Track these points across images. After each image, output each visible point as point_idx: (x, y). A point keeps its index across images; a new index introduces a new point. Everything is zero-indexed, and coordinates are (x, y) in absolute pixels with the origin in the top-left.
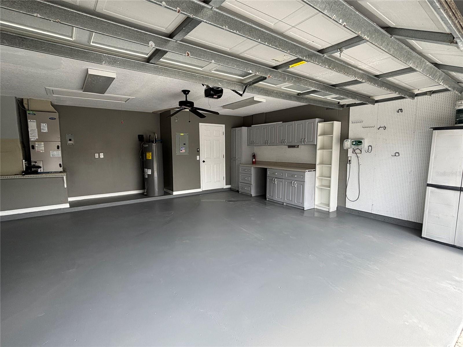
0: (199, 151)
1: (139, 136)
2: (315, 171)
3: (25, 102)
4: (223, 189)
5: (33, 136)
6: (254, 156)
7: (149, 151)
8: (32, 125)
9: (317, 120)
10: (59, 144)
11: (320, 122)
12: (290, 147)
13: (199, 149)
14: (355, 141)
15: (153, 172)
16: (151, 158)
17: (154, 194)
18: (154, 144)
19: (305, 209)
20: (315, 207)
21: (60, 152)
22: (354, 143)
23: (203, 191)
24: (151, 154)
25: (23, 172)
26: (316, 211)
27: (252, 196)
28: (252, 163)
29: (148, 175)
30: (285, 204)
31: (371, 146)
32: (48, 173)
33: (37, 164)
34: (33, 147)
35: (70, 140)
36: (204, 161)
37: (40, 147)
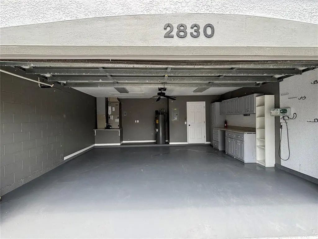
0: (186, 119)
1: (156, 111)
2: (256, 133)
3: (108, 99)
4: (204, 144)
5: (110, 113)
6: (226, 122)
7: (157, 119)
8: (110, 108)
9: (255, 95)
10: (118, 116)
11: (257, 96)
12: (245, 115)
13: (186, 117)
14: (282, 110)
15: (159, 131)
16: (158, 123)
17: (160, 143)
18: (160, 115)
19: (245, 162)
20: (257, 162)
21: (119, 120)
22: (282, 112)
23: (189, 144)
24: (158, 120)
25: (105, 128)
26: (258, 166)
27: (219, 150)
28: (224, 127)
29: (157, 132)
30: (235, 157)
31: (295, 113)
32: (114, 129)
33: (110, 125)
34: (109, 117)
35: (125, 114)
36: (189, 125)
37: (112, 118)
